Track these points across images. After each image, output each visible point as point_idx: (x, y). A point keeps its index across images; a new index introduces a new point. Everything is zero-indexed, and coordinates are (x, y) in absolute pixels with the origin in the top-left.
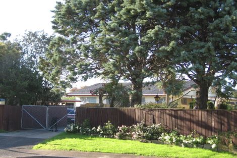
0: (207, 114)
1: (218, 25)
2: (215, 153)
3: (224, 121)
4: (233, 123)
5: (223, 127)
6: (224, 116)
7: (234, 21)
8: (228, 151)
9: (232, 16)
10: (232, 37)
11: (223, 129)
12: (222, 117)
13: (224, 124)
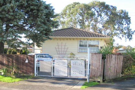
0: (2, 57)
1: (4, 8)
2: (3, 77)
3: (10, 60)
4: (14, 61)
5: (10, 63)
6: (10, 58)
7: (12, 7)
8: (10, 76)
9: (11, 4)
10: (11, 15)
11: (9, 64)
12: (9, 58)
13: (10, 62)
